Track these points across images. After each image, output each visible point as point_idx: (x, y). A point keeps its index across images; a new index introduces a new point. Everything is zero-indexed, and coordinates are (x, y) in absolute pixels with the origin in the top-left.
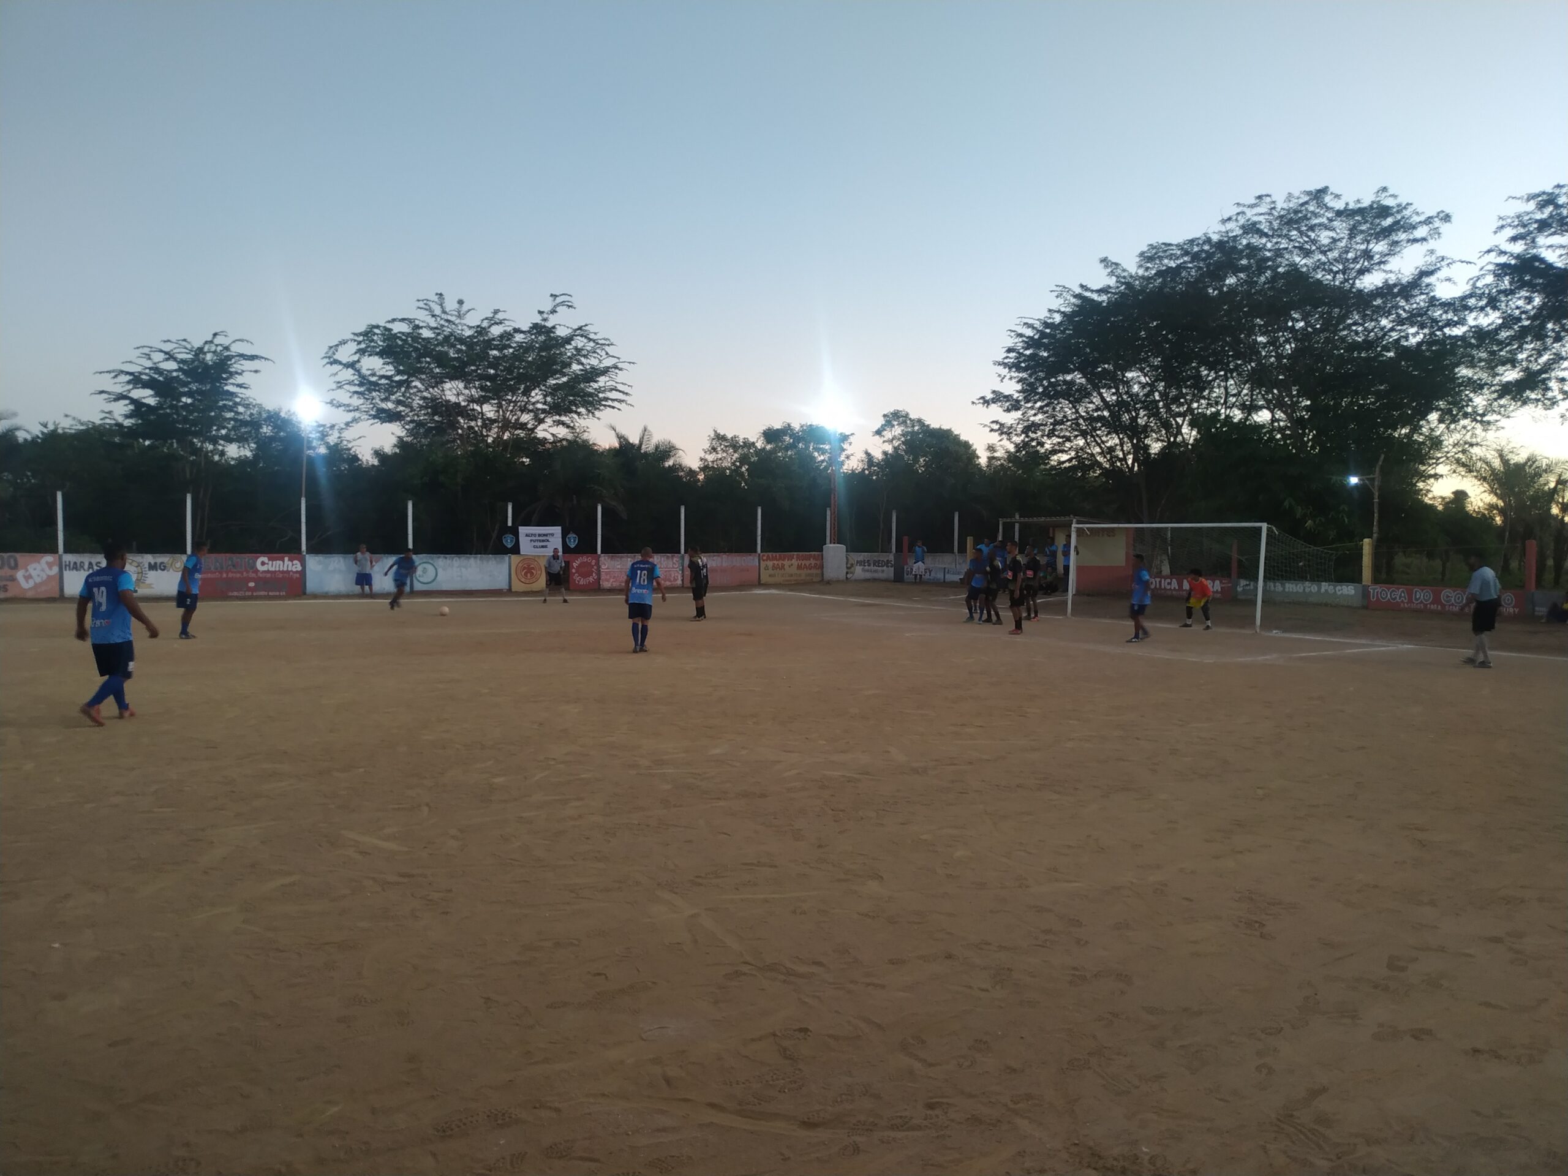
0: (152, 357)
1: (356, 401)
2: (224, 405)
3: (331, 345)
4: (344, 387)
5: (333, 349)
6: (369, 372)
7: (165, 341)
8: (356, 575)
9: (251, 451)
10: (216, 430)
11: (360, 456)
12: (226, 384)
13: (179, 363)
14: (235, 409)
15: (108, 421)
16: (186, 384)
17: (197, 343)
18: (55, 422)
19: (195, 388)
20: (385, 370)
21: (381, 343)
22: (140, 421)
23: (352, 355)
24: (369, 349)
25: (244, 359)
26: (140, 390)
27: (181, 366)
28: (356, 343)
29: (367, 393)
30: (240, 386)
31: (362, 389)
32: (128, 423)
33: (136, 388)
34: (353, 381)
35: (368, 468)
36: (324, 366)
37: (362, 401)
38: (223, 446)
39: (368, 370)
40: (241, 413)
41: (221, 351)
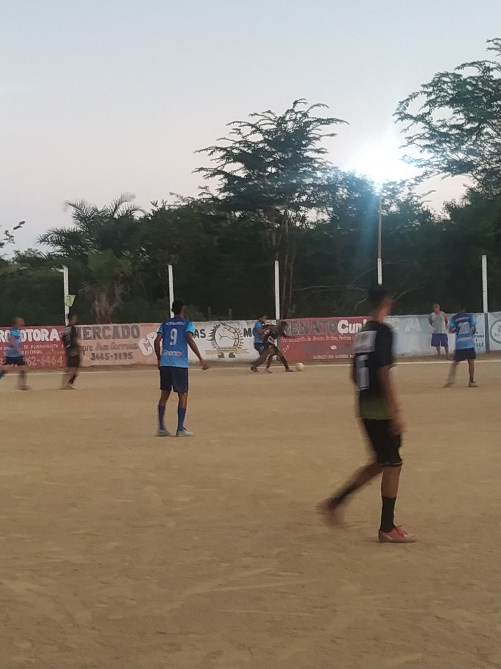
0: (242, 131)
1: (427, 155)
2: (305, 171)
3: (401, 101)
4: (415, 142)
5: (404, 104)
6: (440, 123)
7: (252, 115)
8: (431, 336)
9: (329, 214)
10: (297, 197)
11: (432, 212)
12: (306, 151)
13: (264, 134)
14: (314, 175)
15: (205, 196)
16: (270, 154)
17: (280, 114)
18: (163, 201)
19: (278, 158)
20: (455, 119)
21: (451, 92)
22: (232, 194)
23: (423, 107)
24: (439, 100)
25: (322, 124)
26: (232, 164)
27: (267, 137)
28: (426, 95)
29: (437, 145)
30: (318, 151)
31: (433, 142)
32: (221, 196)
33: (229, 162)
34: (424, 135)
35: (440, 223)
36: (396, 122)
37: (432, 155)
38: (305, 212)
39: (439, 121)
40: (320, 178)
41: (300, 118)
